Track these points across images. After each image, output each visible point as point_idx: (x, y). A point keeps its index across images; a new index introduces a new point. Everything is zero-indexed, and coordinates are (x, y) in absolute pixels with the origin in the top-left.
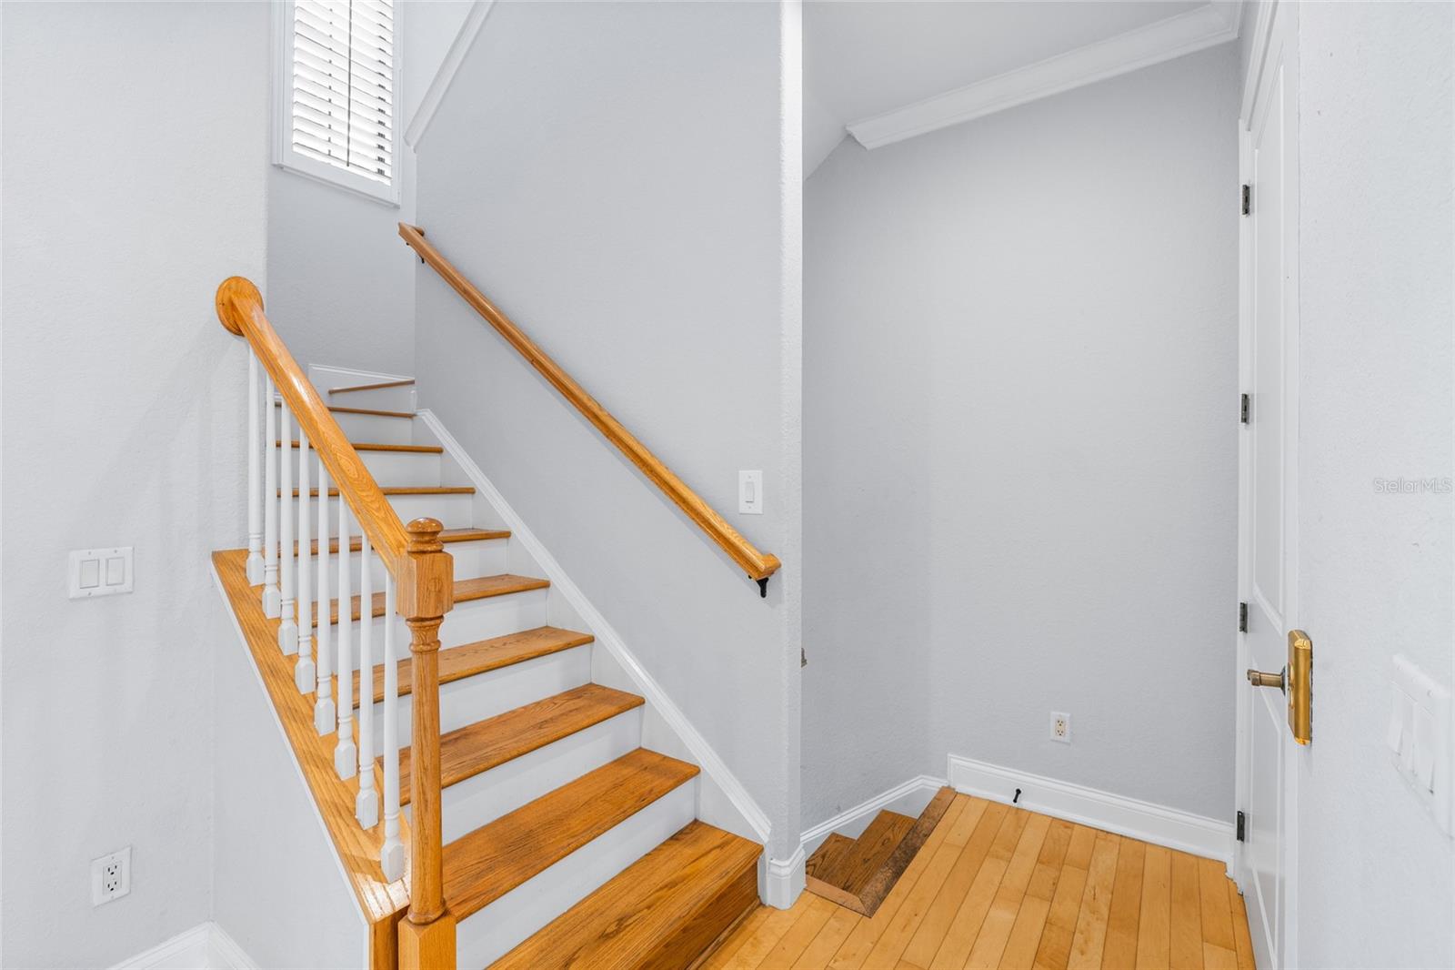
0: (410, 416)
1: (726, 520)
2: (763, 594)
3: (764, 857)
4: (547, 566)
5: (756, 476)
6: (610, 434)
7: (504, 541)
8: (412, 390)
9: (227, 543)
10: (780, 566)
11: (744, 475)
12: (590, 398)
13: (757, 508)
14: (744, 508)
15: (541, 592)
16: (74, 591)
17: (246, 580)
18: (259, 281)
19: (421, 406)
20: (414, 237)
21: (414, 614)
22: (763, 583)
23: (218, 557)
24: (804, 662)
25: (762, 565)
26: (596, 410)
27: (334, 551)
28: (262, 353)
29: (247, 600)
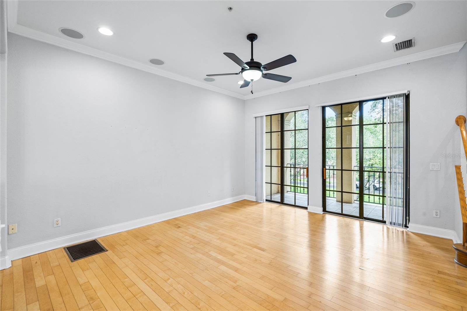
17: (460, 171)
18: (465, 116)
23: (456, 167)
28: (461, 129)
29: (459, 174)
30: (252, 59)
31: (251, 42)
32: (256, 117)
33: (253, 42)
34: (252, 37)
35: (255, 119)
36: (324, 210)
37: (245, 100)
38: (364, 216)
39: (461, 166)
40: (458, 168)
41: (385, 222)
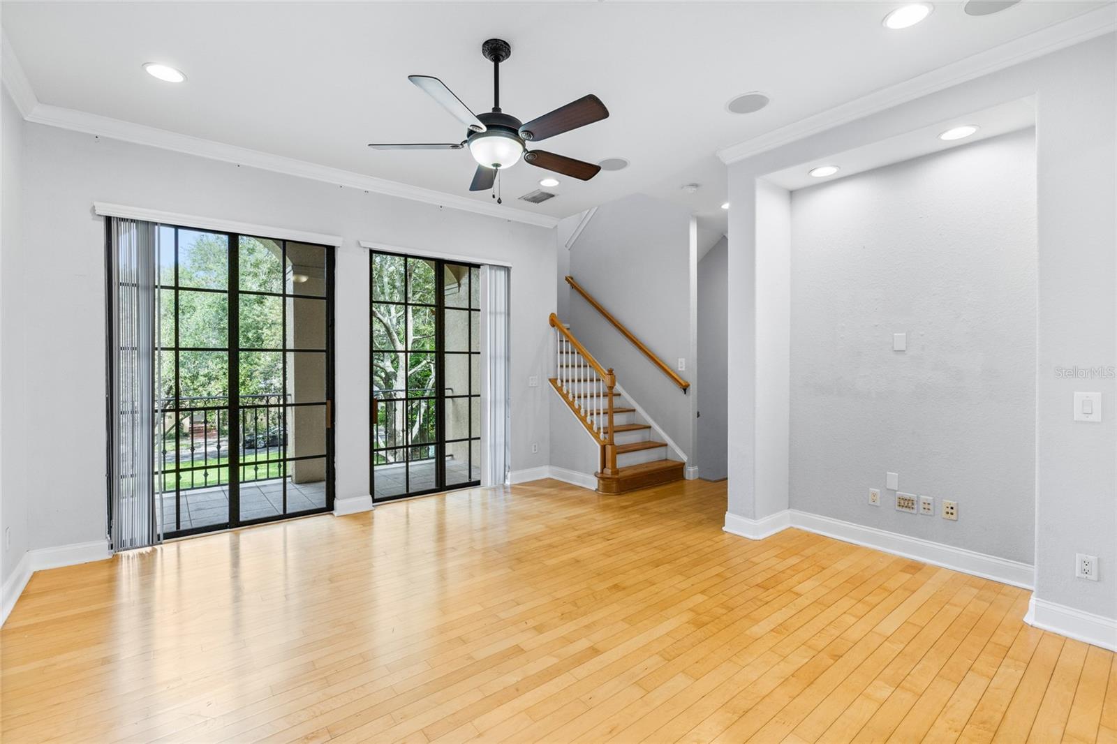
1: (674, 372)
2: (685, 393)
3: (686, 467)
5: (683, 360)
9: (552, 376)
10: (689, 385)
11: (680, 360)
13: (683, 369)
14: (680, 369)
16: (530, 385)
17: (558, 385)
18: (556, 313)
21: (608, 385)
22: (685, 390)
23: (550, 380)
24: (698, 416)
25: (684, 384)
27: (573, 381)
28: (562, 331)
29: (559, 390)
30: (497, 108)
31: (493, 63)
33: (500, 64)
34: (497, 50)
37: (26, 119)
38: (447, 484)
39: (557, 379)
40: (553, 381)
41: (478, 483)
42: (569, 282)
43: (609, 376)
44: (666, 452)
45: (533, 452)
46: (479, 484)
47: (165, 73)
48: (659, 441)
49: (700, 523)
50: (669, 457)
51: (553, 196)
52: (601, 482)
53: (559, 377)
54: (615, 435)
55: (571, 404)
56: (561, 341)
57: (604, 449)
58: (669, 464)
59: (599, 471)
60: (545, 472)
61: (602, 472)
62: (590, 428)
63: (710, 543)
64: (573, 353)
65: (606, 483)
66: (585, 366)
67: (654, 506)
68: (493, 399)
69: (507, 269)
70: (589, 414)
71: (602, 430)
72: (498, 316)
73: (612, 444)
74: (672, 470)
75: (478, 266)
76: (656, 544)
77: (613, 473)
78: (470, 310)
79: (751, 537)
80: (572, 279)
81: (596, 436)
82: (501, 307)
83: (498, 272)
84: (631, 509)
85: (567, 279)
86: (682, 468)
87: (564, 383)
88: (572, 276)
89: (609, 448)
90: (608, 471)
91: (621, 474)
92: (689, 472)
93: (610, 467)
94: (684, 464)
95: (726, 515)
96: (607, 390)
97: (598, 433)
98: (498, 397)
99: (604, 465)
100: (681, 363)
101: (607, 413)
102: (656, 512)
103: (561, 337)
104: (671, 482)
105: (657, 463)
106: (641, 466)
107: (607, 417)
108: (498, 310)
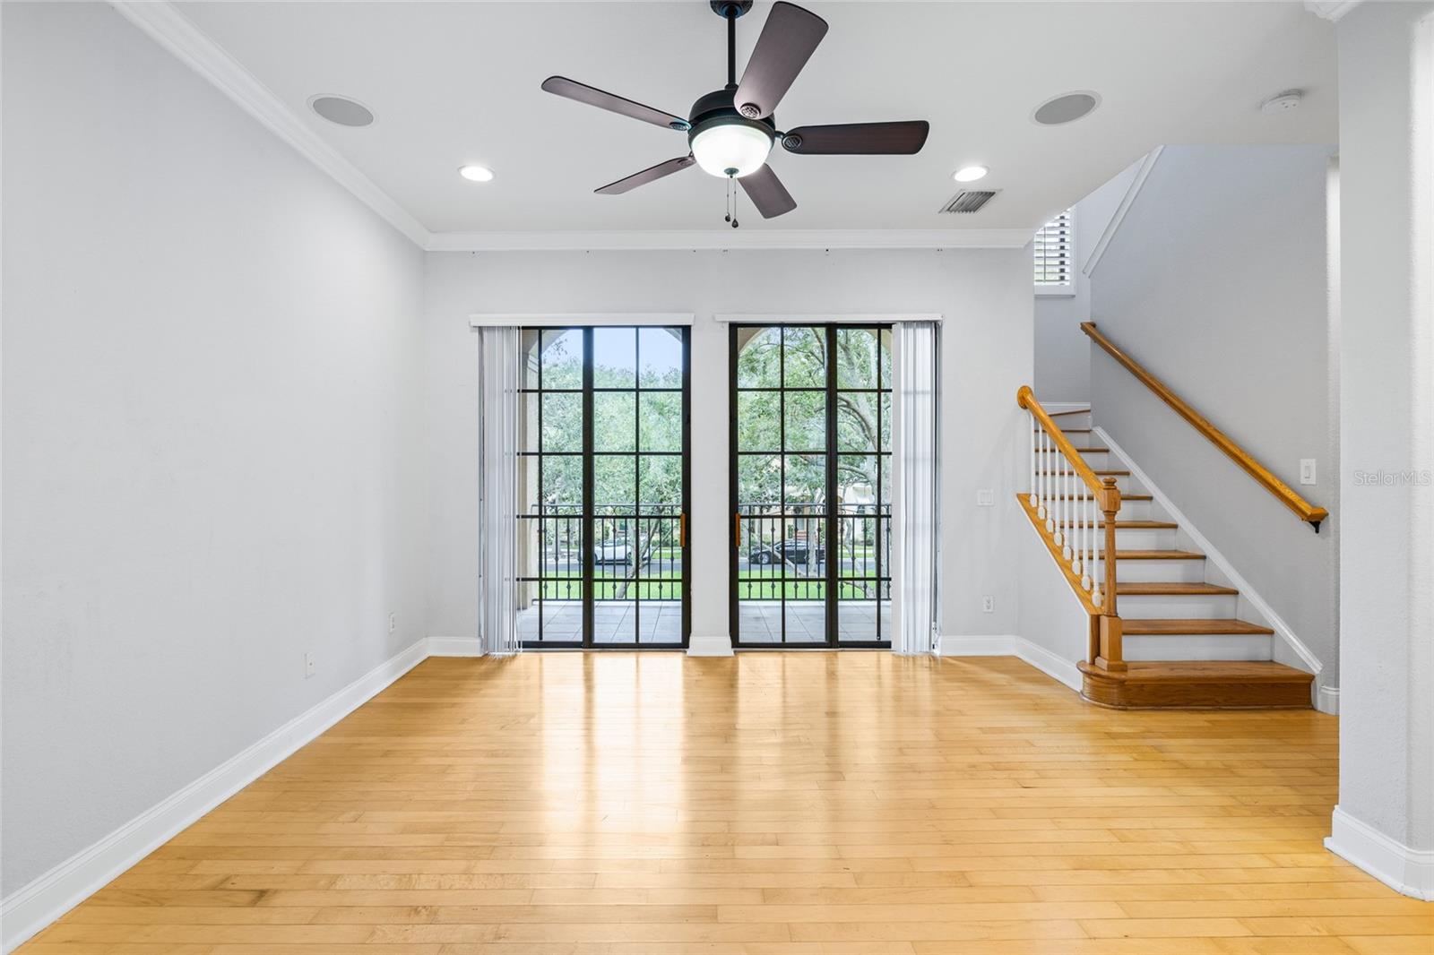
0: (1088, 431)
1: (1289, 487)
2: (1317, 531)
3: (1315, 684)
4: (1176, 516)
5: (1312, 463)
6: (1214, 440)
7: (1148, 502)
8: (1089, 416)
9: (1022, 490)
10: (1328, 514)
11: (1304, 462)
12: (1202, 419)
13: (1313, 481)
14: (1303, 481)
15: (1171, 531)
16: (980, 504)
17: (1030, 505)
18: (1032, 387)
19: (1095, 425)
20: (1091, 329)
21: (1106, 509)
22: (1316, 525)
23: (1019, 496)
25: (1315, 515)
26: (1205, 426)
27: (1053, 499)
28: (1037, 418)
29: (1032, 512)
32: (481, 329)
35: (477, 334)
36: (736, 643)
37: (427, 250)
38: (840, 639)
39: (1030, 495)
40: (1024, 498)
41: (887, 645)
42: (1088, 332)
43: (1106, 492)
44: (1272, 648)
45: (985, 610)
46: (890, 647)
47: (477, 173)
48: (1256, 622)
49: (1272, 811)
50: (1278, 658)
51: (992, 194)
52: (1088, 680)
53: (1033, 492)
54: (1119, 598)
55: (1048, 538)
56: (1037, 431)
57: (1096, 621)
58: (1278, 672)
59: (1088, 660)
60: (1007, 646)
61: (1093, 663)
62: (1076, 582)
63: (1260, 862)
64: (1053, 451)
65: (1096, 683)
66: (1071, 474)
67: (1179, 748)
68: (910, 521)
69: (936, 326)
70: (1076, 557)
71: (1096, 588)
72: (919, 398)
73: (1113, 614)
74: (1274, 685)
75: (888, 326)
76: (1115, 824)
77: (1110, 668)
78: (879, 391)
79: (1398, 885)
80: (1094, 325)
81: (1085, 597)
82: (925, 382)
83: (920, 331)
84: (1127, 742)
85: (1083, 327)
86: (1309, 686)
87: (1041, 503)
88: (1095, 321)
89: (1105, 621)
90: (1102, 663)
91: (1131, 674)
92: (1325, 697)
93: (1107, 657)
94: (1311, 678)
95: (1334, 813)
96: (1103, 518)
97: (1090, 593)
98: (919, 520)
99: (1096, 651)
100: (1308, 468)
101: (1103, 559)
102: (1176, 761)
103: (1036, 425)
104: (1271, 709)
105: (1238, 666)
106: (1194, 664)
107: (1103, 565)
108: (919, 388)
